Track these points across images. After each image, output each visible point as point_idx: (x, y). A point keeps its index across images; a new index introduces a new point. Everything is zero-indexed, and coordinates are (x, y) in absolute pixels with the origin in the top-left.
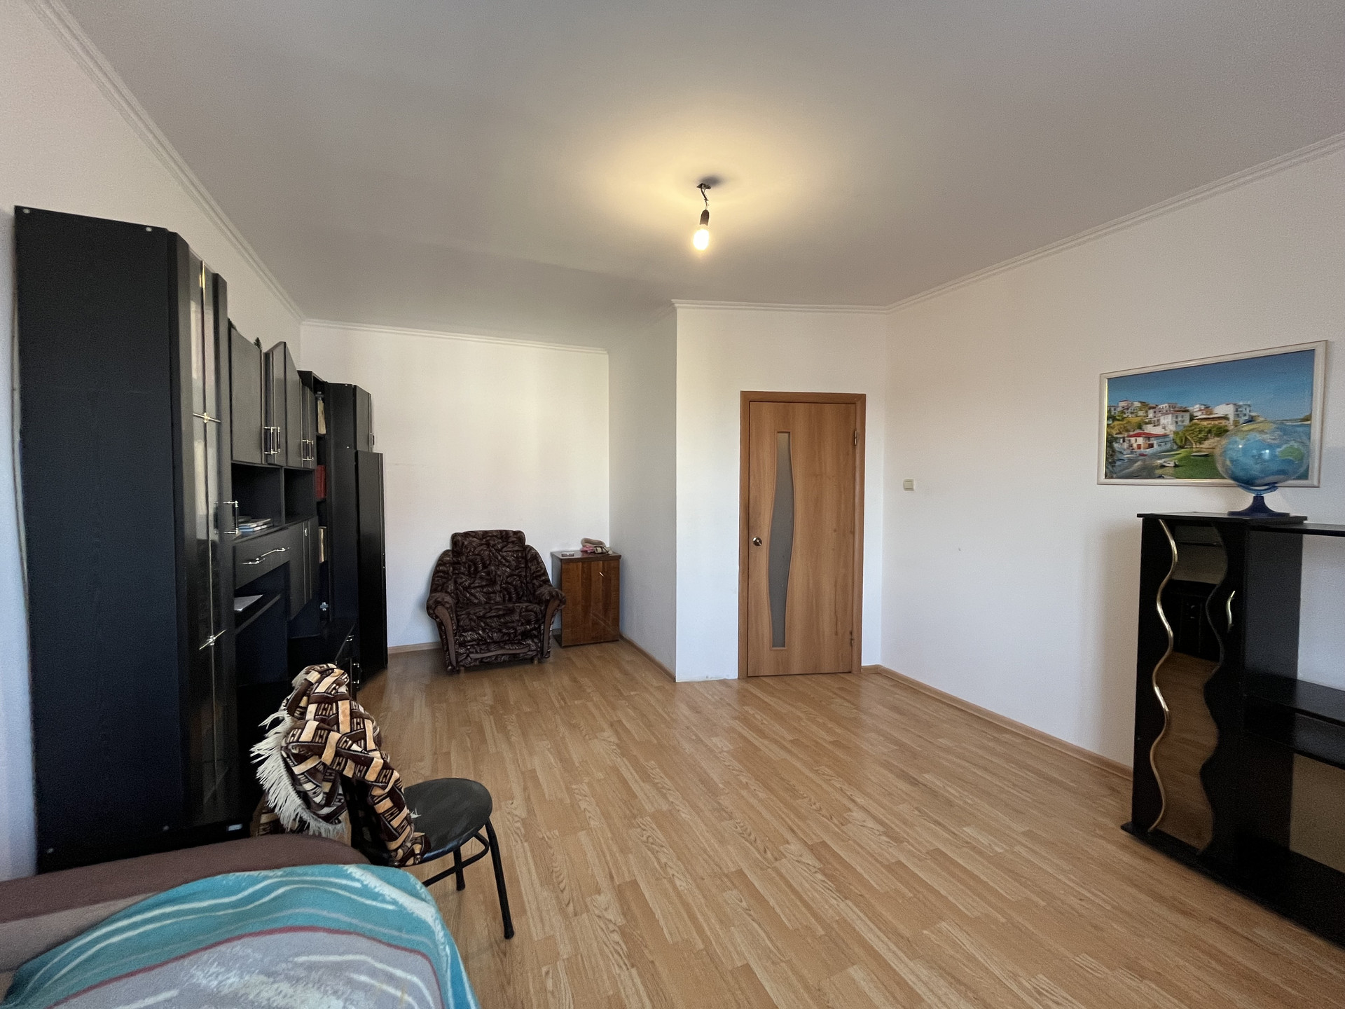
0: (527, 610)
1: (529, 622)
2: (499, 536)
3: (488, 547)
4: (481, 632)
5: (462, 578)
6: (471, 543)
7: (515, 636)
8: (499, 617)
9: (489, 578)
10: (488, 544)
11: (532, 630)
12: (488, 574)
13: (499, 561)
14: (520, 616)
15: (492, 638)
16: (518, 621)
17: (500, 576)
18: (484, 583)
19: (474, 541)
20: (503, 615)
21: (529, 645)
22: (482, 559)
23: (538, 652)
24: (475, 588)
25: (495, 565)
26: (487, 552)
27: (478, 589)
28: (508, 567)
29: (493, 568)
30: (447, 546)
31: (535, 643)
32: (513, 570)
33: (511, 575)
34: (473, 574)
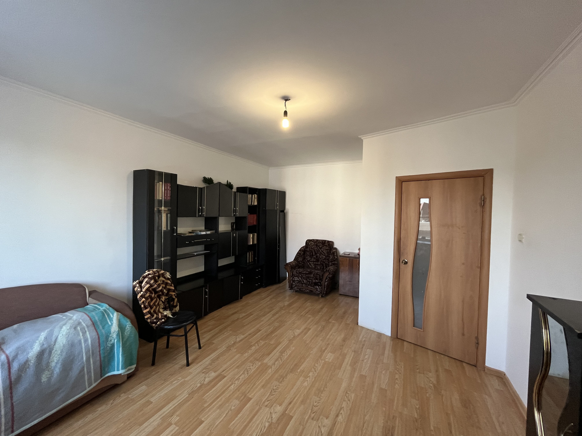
0: (317, 274)
1: (317, 279)
2: (321, 242)
3: (317, 246)
4: (300, 278)
5: (307, 257)
6: (311, 244)
7: (312, 283)
8: (306, 274)
9: (316, 258)
10: (317, 245)
11: (318, 282)
12: (317, 257)
13: (321, 252)
14: (314, 276)
15: (303, 281)
16: (313, 277)
17: (321, 259)
18: (315, 260)
19: (312, 243)
20: (308, 274)
21: (317, 289)
22: (314, 251)
23: (320, 292)
24: (311, 261)
25: (319, 254)
26: (316, 248)
27: (312, 262)
28: (324, 255)
29: (318, 255)
30: (304, 244)
31: (320, 288)
32: (326, 257)
33: (325, 259)
34: (311, 256)
